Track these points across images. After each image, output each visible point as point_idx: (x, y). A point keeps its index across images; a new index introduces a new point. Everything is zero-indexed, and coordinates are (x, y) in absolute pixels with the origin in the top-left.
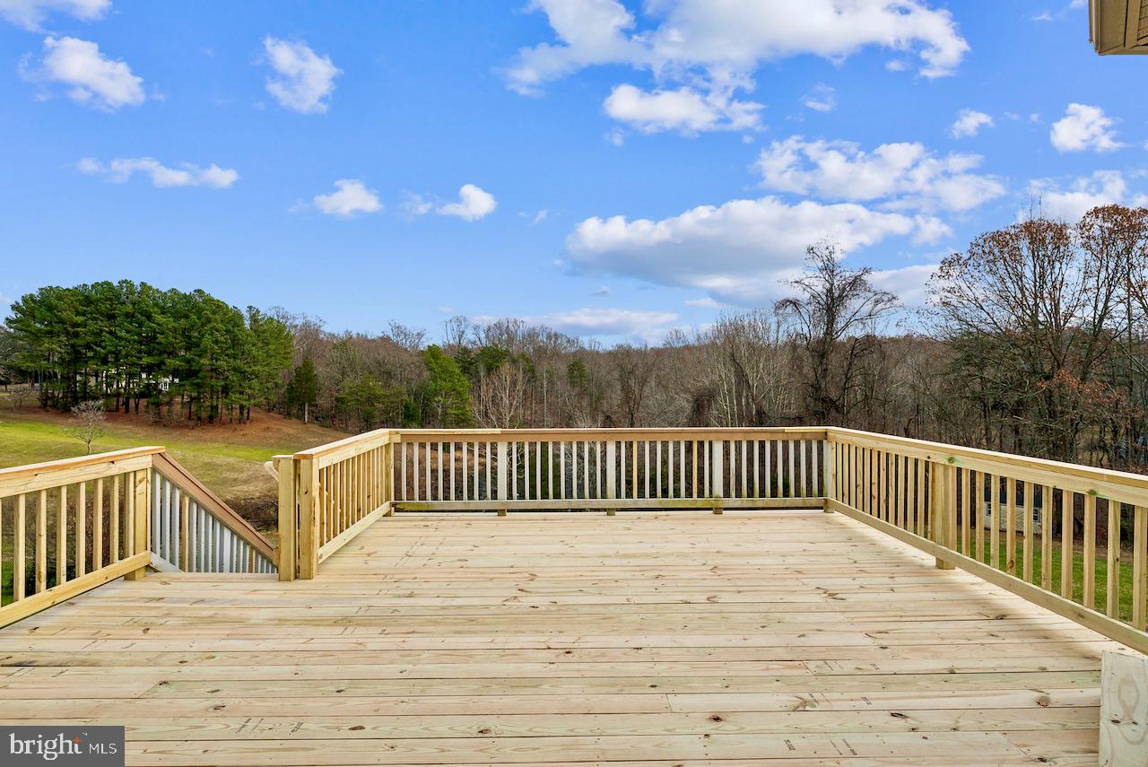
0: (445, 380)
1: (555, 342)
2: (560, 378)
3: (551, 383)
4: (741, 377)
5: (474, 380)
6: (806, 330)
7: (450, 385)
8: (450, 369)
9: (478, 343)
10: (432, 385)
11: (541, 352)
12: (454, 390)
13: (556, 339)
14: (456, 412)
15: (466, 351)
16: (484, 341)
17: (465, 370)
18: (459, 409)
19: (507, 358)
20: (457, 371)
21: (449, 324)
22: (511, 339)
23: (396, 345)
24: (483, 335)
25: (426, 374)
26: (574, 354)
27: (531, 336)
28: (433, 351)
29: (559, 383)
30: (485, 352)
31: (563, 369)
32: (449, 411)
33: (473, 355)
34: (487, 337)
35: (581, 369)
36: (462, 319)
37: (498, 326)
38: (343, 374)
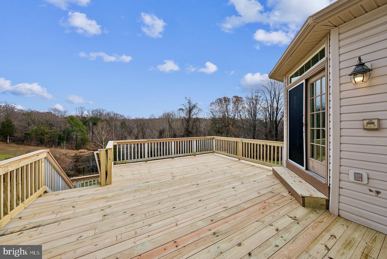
0: (77, 127)
1: (116, 116)
2: (118, 127)
3: (115, 127)
4: (171, 127)
5: (88, 127)
6: (185, 116)
7: (79, 128)
8: (79, 123)
9: (89, 115)
10: (71, 129)
11: (111, 119)
12: (80, 130)
13: (117, 115)
14: (81, 137)
15: (84, 118)
16: (91, 115)
17: (84, 124)
18: (82, 136)
19: (100, 120)
20: (82, 124)
21: (77, 109)
22: (101, 115)
23: (54, 115)
24: (91, 113)
25: (68, 125)
26: (123, 120)
27: (108, 114)
28: (71, 118)
29: (118, 128)
30: (91, 118)
31: (119, 124)
32: (78, 137)
33: (87, 119)
34: (92, 113)
35: (125, 124)
36: (83, 108)
37: (96, 110)
38: (29, 124)
